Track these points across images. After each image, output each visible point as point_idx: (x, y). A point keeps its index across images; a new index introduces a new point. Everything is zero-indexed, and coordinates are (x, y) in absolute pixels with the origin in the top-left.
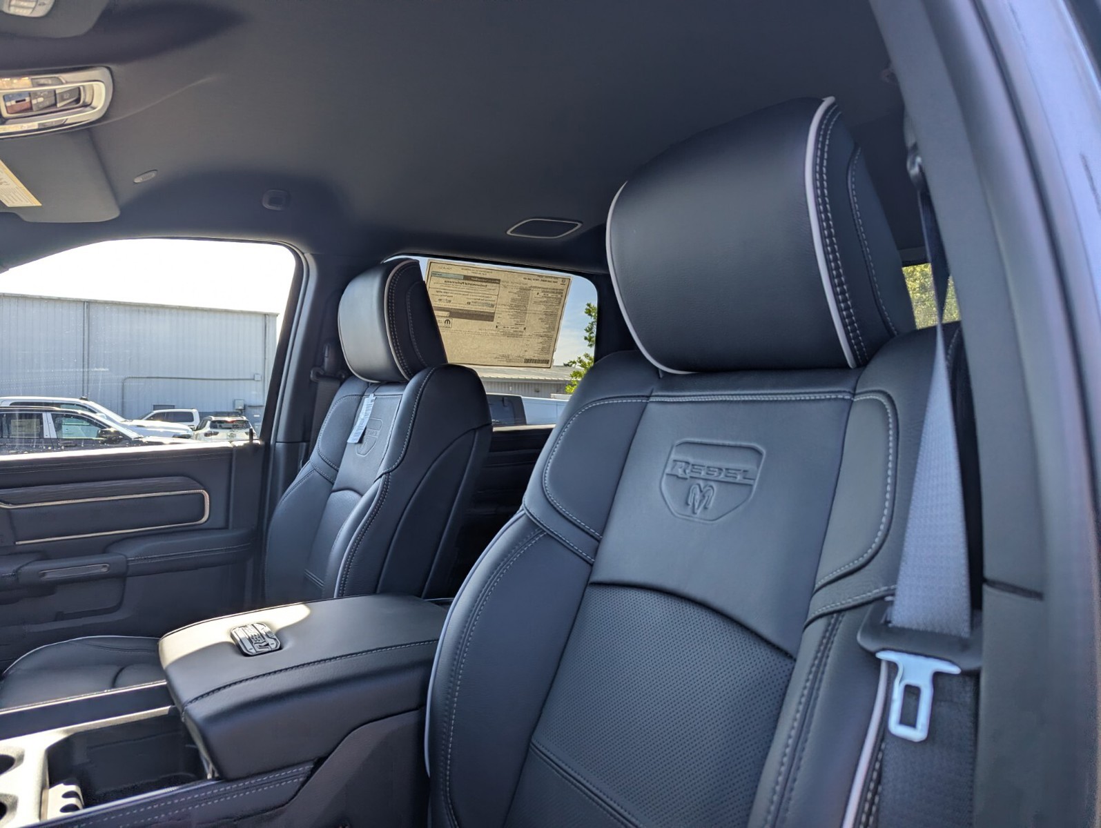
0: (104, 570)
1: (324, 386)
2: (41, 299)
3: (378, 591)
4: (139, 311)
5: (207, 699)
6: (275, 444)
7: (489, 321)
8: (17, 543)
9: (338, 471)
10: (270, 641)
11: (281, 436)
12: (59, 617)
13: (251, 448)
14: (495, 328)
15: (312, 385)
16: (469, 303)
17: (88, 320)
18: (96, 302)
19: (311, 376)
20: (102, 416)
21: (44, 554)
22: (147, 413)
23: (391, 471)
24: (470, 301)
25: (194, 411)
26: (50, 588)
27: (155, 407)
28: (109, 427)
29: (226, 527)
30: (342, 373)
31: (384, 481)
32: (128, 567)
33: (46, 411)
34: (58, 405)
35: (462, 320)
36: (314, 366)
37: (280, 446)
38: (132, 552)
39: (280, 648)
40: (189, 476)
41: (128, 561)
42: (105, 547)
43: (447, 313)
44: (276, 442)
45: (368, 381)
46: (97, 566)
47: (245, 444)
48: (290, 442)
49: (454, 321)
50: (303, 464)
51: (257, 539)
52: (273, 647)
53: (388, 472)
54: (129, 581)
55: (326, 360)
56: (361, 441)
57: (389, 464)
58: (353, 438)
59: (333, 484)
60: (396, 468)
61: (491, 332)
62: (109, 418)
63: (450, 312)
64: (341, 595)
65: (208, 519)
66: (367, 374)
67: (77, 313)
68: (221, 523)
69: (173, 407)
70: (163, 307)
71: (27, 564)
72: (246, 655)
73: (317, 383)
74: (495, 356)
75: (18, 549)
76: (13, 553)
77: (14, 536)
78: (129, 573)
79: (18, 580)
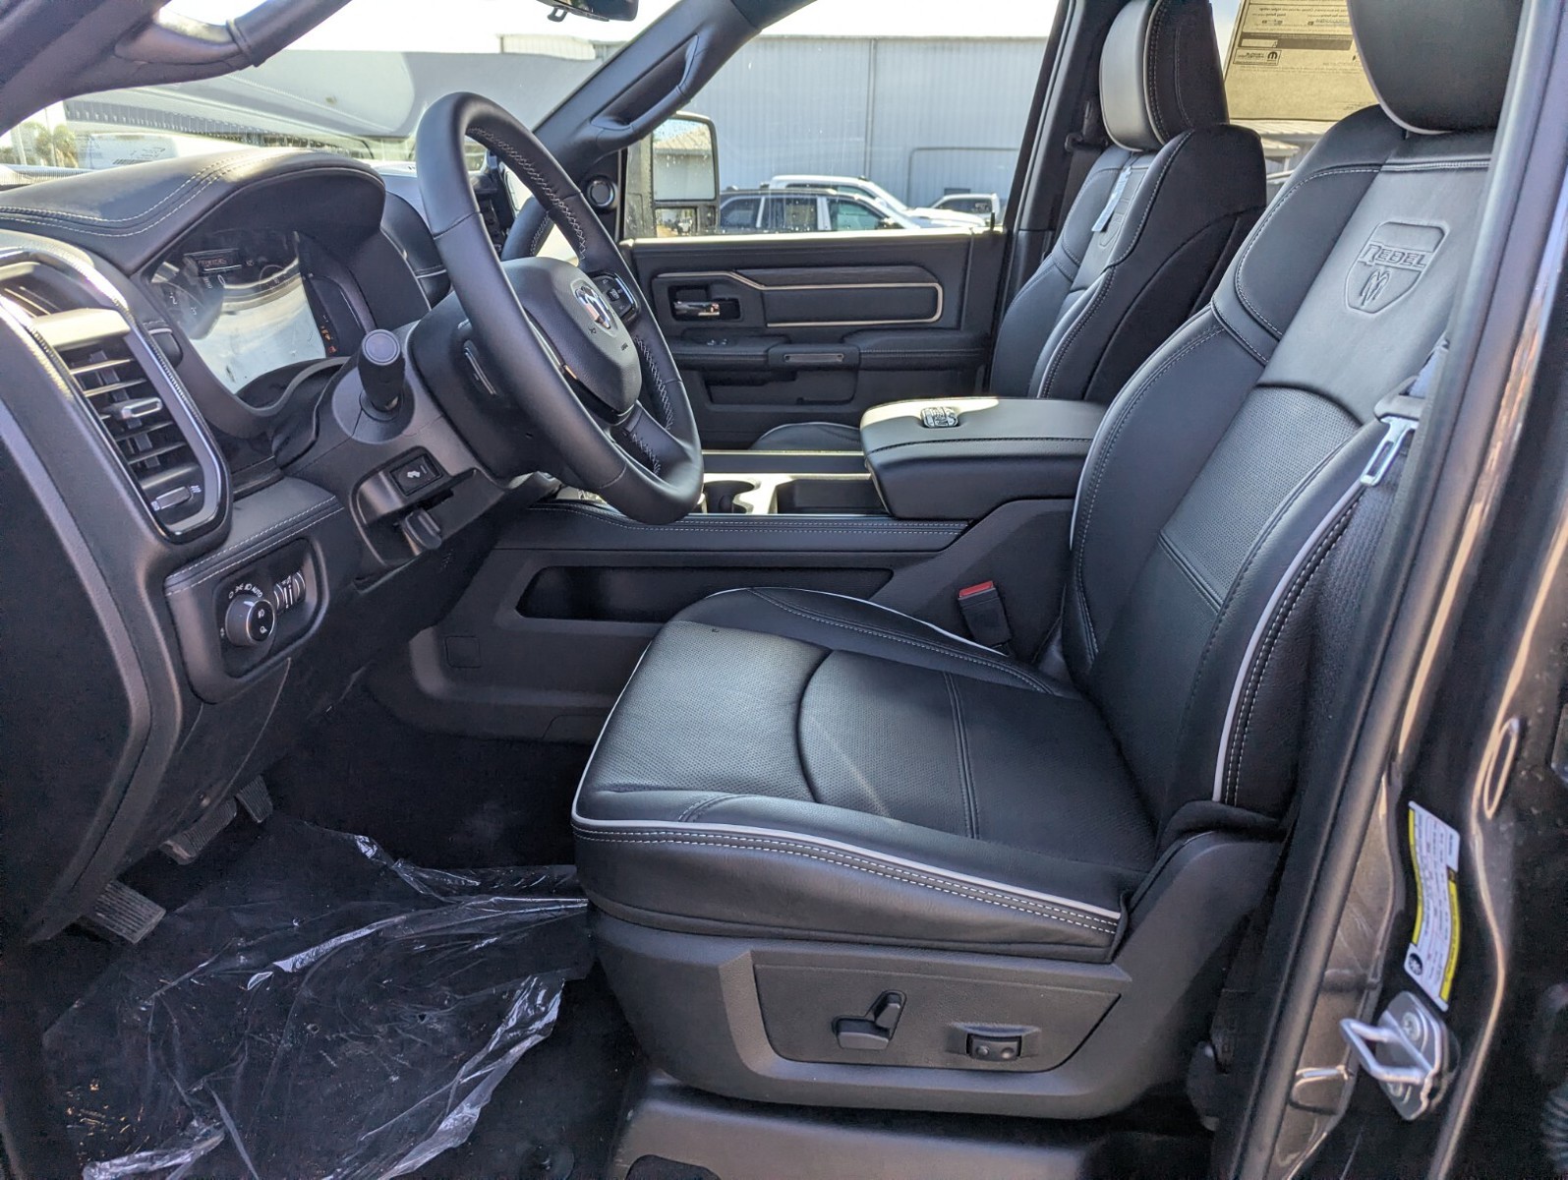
0: (840, 360)
1: (1079, 156)
2: (823, 39)
3: (1086, 398)
4: (935, 48)
5: (885, 451)
6: (1017, 233)
7: (1342, 49)
8: (769, 325)
9: (1079, 267)
10: (949, 419)
11: (1024, 225)
12: (801, 402)
13: (992, 236)
14: (1351, 61)
15: (1066, 155)
16: (1311, 23)
17: (874, 65)
18: (885, 39)
19: (1066, 144)
20: (881, 203)
21: (787, 338)
22: (936, 198)
23: (1118, 264)
24: (1314, 19)
25: (994, 197)
26: (791, 373)
27: (947, 191)
28: (888, 217)
29: (958, 328)
30: (1100, 142)
31: (1107, 275)
32: (860, 358)
33: (822, 195)
34: (835, 187)
35: (1297, 51)
36: (1071, 131)
37: (1022, 234)
38: (867, 345)
39: (957, 425)
40: (923, 267)
41: (860, 354)
42: (842, 337)
43: (1273, 41)
44: (1019, 229)
45: (1131, 149)
46: (833, 355)
47: (985, 232)
48: (1033, 230)
49: (1284, 53)
50: (1045, 257)
51: (987, 342)
52: (950, 424)
53: (1114, 265)
54: (861, 373)
55: (1086, 122)
56: (1105, 229)
57: (1116, 256)
58: (1097, 227)
59: (1072, 282)
60: (1123, 260)
61: (1344, 67)
62: (889, 206)
63: (1280, 40)
64: (1046, 395)
65: (941, 317)
66: (1128, 142)
67: (861, 55)
68: (953, 323)
69: (968, 191)
70: (967, 40)
71: (773, 346)
72: (925, 426)
73: (1071, 154)
74: (1345, 105)
75: (768, 332)
76: (762, 334)
77: (765, 318)
78: (862, 366)
79: (767, 361)
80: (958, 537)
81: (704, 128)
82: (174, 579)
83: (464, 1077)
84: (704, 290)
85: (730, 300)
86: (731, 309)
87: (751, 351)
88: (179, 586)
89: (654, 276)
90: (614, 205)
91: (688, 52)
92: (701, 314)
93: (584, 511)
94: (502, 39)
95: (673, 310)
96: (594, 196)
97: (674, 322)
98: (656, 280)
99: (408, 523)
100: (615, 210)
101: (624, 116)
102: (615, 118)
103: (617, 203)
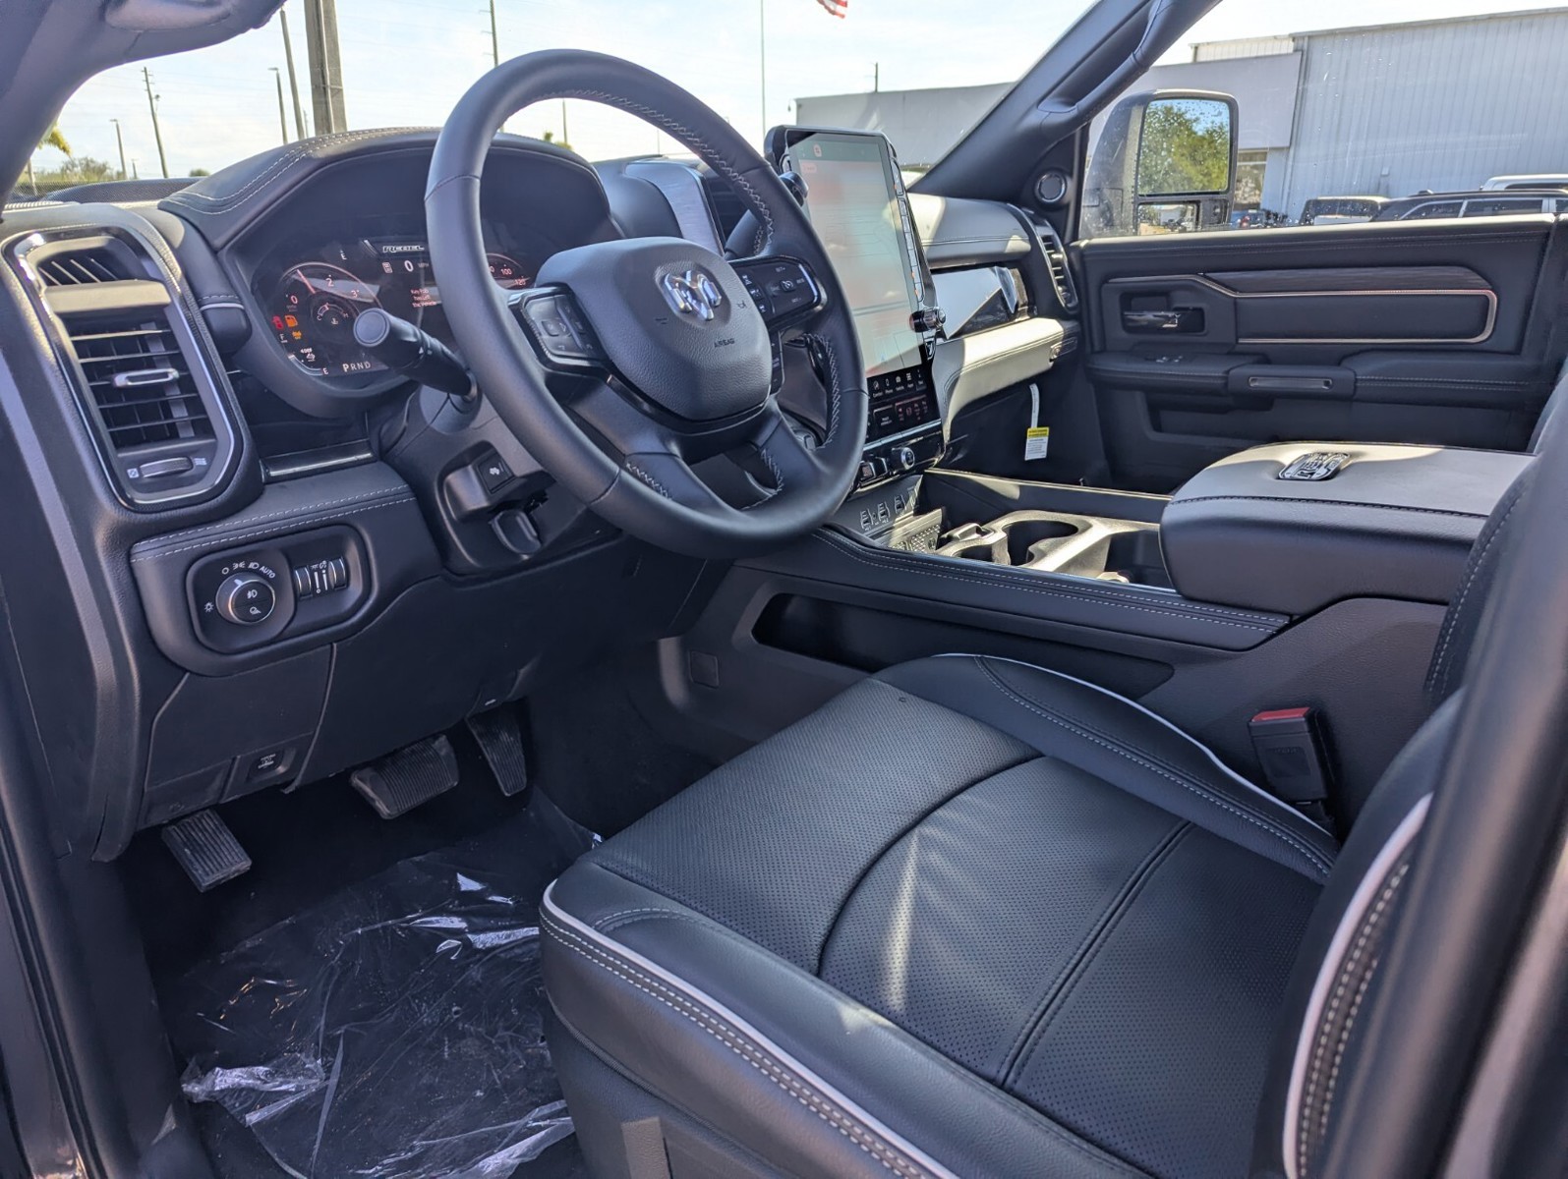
0: (1325, 388)
8: (1240, 341)
10: (1321, 471)
21: (1264, 358)
29: (1517, 351)
32: (1356, 387)
33: (1550, 196)
38: (1365, 370)
40: (1469, 267)
41: (1356, 380)
42: (1340, 357)
46: (1318, 381)
65: (1490, 337)
68: (1510, 344)
71: (1238, 366)
72: (1277, 477)
75: (1238, 348)
76: (1232, 352)
77: (1237, 332)
78: (1355, 397)
79: (1226, 384)
80: (1272, 636)
81: (1224, 108)
82: (141, 547)
83: (535, 1120)
84: (1160, 296)
85: (1195, 309)
86: (1194, 321)
87: (1208, 372)
88: (147, 555)
89: (1105, 280)
90: (1066, 200)
91: (1151, 11)
92: (1165, 326)
93: (828, 538)
94: (1196, 48)
95: (1124, 320)
96: (1042, 191)
97: (1124, 334)
98: (1106, 285)
99: (496, 523)
100: (1067, 206)
101: (1072, 96)
102: (1063, 99)
103: (1070, 196)
